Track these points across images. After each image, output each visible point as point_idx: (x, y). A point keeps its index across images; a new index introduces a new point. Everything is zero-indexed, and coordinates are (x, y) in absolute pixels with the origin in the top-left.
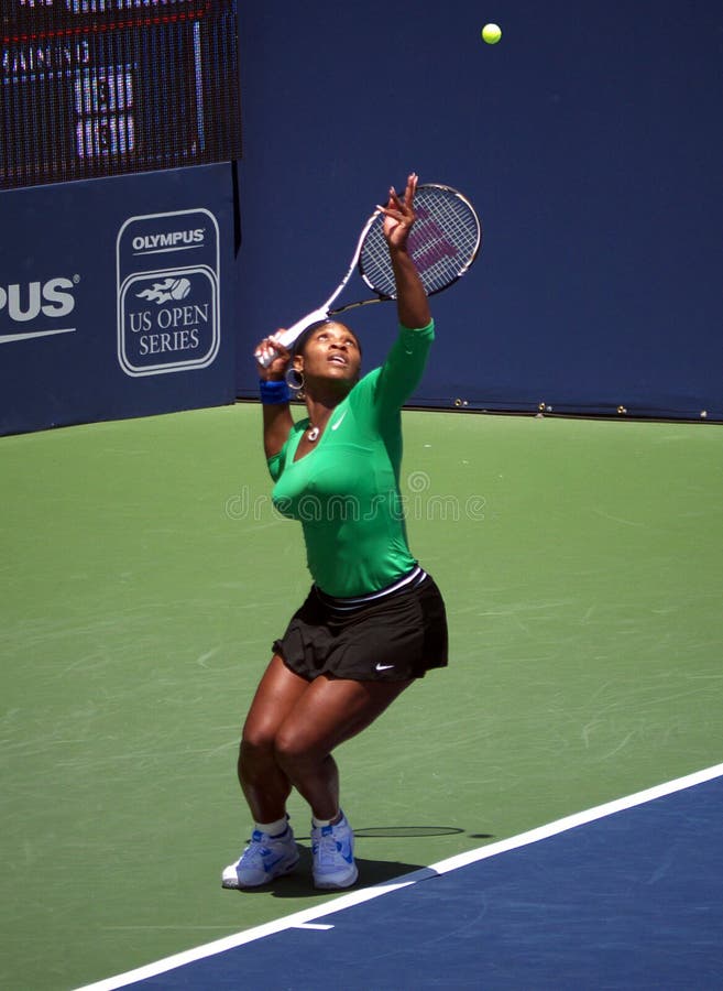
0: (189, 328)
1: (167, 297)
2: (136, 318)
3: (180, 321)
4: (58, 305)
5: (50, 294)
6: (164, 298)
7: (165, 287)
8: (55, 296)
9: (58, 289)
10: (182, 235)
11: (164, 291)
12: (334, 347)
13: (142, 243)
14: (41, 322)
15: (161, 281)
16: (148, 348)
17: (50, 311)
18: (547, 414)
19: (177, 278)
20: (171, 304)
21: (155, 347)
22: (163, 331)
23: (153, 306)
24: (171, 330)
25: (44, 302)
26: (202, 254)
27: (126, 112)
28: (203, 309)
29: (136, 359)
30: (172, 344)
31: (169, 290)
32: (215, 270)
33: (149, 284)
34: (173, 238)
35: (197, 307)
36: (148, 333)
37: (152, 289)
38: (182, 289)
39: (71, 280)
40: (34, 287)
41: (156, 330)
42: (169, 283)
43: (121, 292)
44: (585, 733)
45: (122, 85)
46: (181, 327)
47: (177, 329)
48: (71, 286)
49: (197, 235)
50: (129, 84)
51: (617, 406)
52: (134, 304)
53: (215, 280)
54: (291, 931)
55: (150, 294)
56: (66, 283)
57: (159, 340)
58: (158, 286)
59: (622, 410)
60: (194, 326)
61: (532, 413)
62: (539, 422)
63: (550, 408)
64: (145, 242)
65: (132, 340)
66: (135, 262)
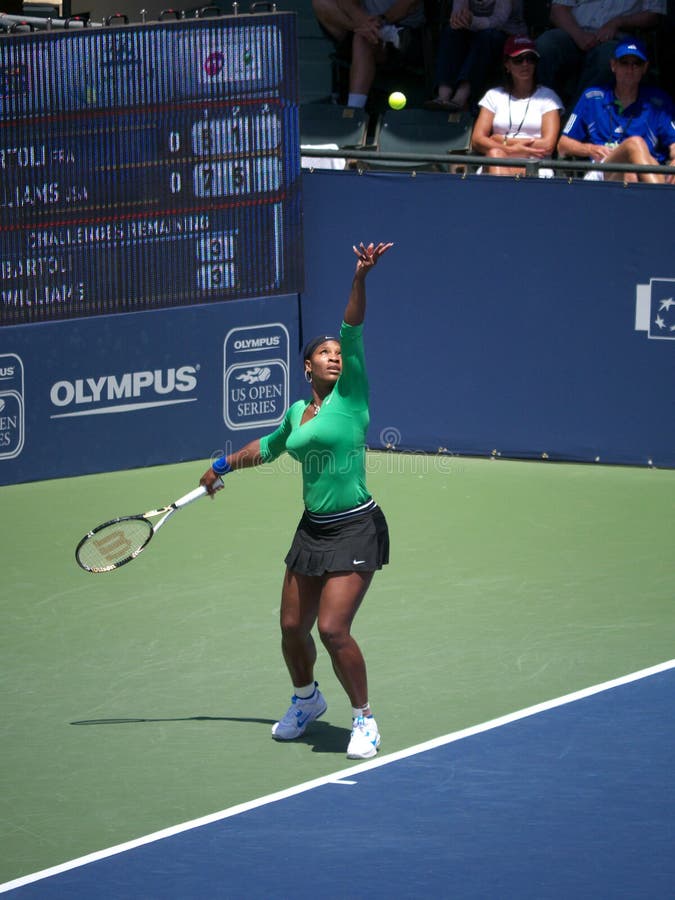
0: (270, 399)
1: (256, 379)
2: (236, 393)
3: (264, 395)
4: (186, 384)
5: (181, 376)
6: (254, 380)
7: (254, 373)
8: (184, 378)
9: (186, 373)
10: (266, 340)
11: (254, 376)
12: (331, 360)
13: (240, 345)
14: (175, 394)
15: (252, 369)
16: (243, 411)
17: (181, 388)
18: (497, 457)
19: (262, 367)
20: (257, 384)
21: (248, 412)
22: (253, 401)
23: (246, 385)
24: (258, 400)
25: (177, 382)
26: (278, 352)
27: (229, 261)
28: (278, 388)
29: (236, 419)
30: (258, 409)
31: (257, 375)
32: (286, 362)
33: (244, 371)
34: (260, 342)
35: (275, 387)
36: (243, 402)
37: (246, 374)
38: (265, 375)
39: (194, 367)
40: (171, 372)
41: (248, 400)
42: (257, 371)
43: (226, 376)
44: (519, 662)
45: (228, 243)
46: (264, 399)
47: (262, 400)
48: (194, 371)
49: (275, 340)
50: (232, 243)
51: (542, 453)
52: (235, 384)
53: (286, 369)
54: (329, 786)
55: (244, 378)
56: (191, 370)
57: (250, 408)
58: (250, 373)
59: (545, 456)
60: (273, 398)
61: (487, 456)
62: (492, 463)
63: (499, 454)
64: (242, 344)
65: (233, 406)
66: (235, 357)
